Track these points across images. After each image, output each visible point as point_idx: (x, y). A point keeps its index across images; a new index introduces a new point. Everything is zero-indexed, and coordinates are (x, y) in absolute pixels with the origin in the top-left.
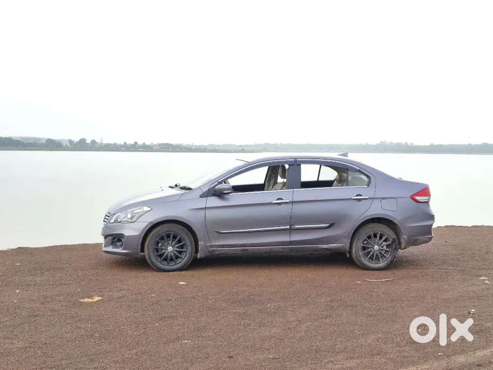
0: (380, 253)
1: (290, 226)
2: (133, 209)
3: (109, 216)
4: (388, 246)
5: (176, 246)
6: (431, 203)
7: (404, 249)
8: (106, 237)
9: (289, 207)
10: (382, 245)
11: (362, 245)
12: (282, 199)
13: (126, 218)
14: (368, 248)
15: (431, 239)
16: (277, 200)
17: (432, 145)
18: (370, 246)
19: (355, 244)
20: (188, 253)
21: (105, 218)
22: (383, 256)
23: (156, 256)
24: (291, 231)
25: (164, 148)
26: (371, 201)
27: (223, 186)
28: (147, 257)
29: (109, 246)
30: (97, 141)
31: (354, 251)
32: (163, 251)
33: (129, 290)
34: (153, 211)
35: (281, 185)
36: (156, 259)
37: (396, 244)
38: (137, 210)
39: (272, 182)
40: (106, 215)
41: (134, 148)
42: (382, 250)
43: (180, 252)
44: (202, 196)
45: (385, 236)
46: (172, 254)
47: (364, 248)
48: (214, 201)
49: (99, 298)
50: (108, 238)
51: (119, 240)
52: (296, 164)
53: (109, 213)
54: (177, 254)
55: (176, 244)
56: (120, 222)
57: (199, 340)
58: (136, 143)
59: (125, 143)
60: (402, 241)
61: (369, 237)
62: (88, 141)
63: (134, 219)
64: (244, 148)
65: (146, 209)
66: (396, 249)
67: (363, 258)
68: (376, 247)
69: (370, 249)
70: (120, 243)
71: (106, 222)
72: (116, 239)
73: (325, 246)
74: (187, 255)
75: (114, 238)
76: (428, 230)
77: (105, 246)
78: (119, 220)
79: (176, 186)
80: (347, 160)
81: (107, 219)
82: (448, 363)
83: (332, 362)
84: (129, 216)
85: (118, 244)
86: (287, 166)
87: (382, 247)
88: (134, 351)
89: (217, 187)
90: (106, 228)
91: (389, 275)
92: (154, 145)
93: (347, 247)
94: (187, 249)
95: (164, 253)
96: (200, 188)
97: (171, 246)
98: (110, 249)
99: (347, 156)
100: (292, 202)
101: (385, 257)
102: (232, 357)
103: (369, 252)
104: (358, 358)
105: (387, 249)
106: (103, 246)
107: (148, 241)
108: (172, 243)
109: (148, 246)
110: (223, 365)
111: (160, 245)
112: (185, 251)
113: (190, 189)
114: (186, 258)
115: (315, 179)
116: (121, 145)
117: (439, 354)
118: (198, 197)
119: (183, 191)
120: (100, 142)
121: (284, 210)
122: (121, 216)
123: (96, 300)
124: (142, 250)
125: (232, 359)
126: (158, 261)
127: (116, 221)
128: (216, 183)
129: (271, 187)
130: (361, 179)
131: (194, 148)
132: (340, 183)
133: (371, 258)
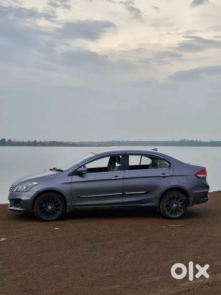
0: (177, 209)
1: (123, 193)
2: (27, 184)
3: (12, 188)
4: (182, 205)
5: (53, 206)
6: (207, 178)
7: (192, 206)
8: (11, 200)
9: (122, 181)
10: (178, 204)
11: (166, 204)
12: (117, 177)
13: (23, 189)
14: (170, 206)
15: (207, 200)
16: (115, 177)
17: (212, 142)
18: (171, 204)
19: (162, 204)
20: (61, 210)
21: (10, 189)
22: (179, 211)
23: (42, 212)
24: (123, 196)
25: (52, 144)
26: (171, 177)
27: (82, 169)
28: (35, 212)
29: (13, 206)
30: (12, 140)
31: (161, 208)
32: (46, 209)
33: (24, 233)
34: (39, 184)
35: (117, 169)
36: (41, 214)
37: (186, 203)
38: (30, 184)
39: (112, 166)
40: (11, 187)
41: (35, 144)
42: (178, 207)
43: (56, 210)
44: (69, 175)
45: (179, 198)
46: (51, 211)
47: (167, 206)
48: (76, 178)
49: (5, 239)
50: (12, 201)
51: (19, 203)
52: (126, 155)
53: (13, 186)
54: (53, 210)
55: (53, 204)
56: (19, 191)
57: (64, 265)
58: (35, 141)
59: (29, 141)
60: (190, 201)
61: (170, 199)
62: (7, 140)
63: (27, 190)
64: (100, 144)
65: (35, 183)
66: (186, 206)
67: (166, 212)
68: (175, 205)
69: (171, 207)
70: (19, 204)
71: (11, 191)
72: (17, 202)
73: (144, 205)
74: (60, 211)
75: (15, 202)
76: (205, 194)
77: (10, 206)
78: (18, 190)
79: (54, 169)
80: (157, 153)
81: (11, 190)
82: (215, 278)
83: (145, 278)
84: (25, 188)
85: (18, 205)
86: (121, 157)
87: (178, 205)
88: (23, 273)
89: (78, 170)
90: (11, 195)
91: (182, 222)
92: (46, 142)
93: (157, 205)
94: (60, 207)
95: (46, 210)
96: (68, 170)
97: (50, 206)
98: (13, 208)
99: (157, 150)
100: (124, 179)
101: (180, 211)
102: (83, 276)
103: (170, 208)
104: (160, 275)
105: (181, 206)
106: (9, 206)
107: (36, 203)
108: (51, 204)
109: (36, 206)
110: (77, 281)
111: (43, 205)
112: (59, 209)
113: (62, 171)
114: (59, 213)
115: (139, 164)
116: (26, 142)
117: (210, 272)
118: (67, 176)
119: (58, 172)
120: (14, 141)
121: (119, 183)
122: (20, 188)
123: (3, 240)
124: (33, 208)
125: (83, 277)
126: (42, 215)
127: (17, 191)
128: (78, 167)
129: (112, 169)
130: (165, 164)
131: (70, 144)
132: (153, 167)
133: (172, 212)
